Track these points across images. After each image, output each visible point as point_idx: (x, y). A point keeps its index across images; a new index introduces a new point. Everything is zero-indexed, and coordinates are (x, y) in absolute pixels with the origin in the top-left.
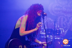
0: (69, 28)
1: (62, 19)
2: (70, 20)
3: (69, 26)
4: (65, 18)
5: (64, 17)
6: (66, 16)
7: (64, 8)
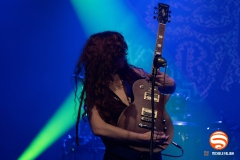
0: (214, 80)
1: (191, 51)
2: (216, 55)
3: (214, 74)
4: (200, 48)
5: (197, 45)
6: (202, 40)
7: (196, 16)
